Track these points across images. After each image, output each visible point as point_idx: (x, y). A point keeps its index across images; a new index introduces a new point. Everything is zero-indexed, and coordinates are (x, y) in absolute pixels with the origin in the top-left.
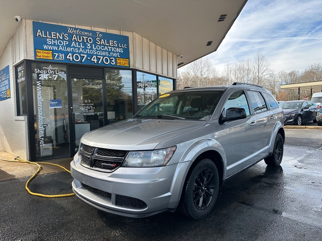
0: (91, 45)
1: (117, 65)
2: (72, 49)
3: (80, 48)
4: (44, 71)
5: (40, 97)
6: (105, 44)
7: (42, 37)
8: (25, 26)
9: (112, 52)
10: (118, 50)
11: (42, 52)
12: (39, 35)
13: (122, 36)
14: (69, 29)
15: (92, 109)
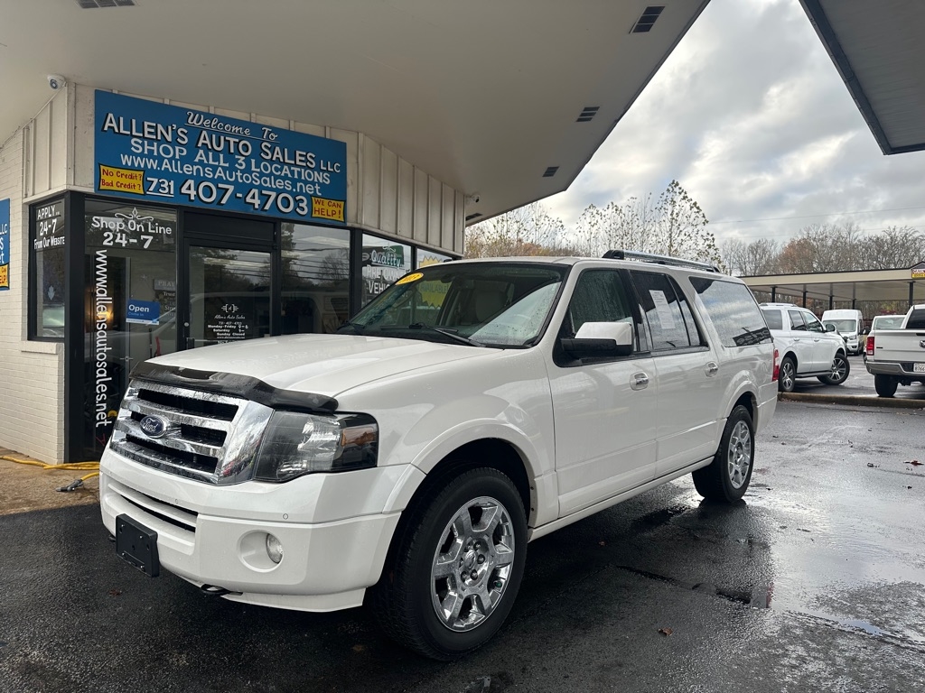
0: (247, 160)
1: (314, 215)
2: (195, 168)
3: (216, 167)
4: (118, 224)
5: (104, 292)
6: (284, 159)
7: (119, 133)
8: (75, 102)
9: (302, 181)
10: (317, 176)
11: (115, 174)
12: (109, 127)
13: (330, 140)
14: (192, 115)
15: (242, 329)
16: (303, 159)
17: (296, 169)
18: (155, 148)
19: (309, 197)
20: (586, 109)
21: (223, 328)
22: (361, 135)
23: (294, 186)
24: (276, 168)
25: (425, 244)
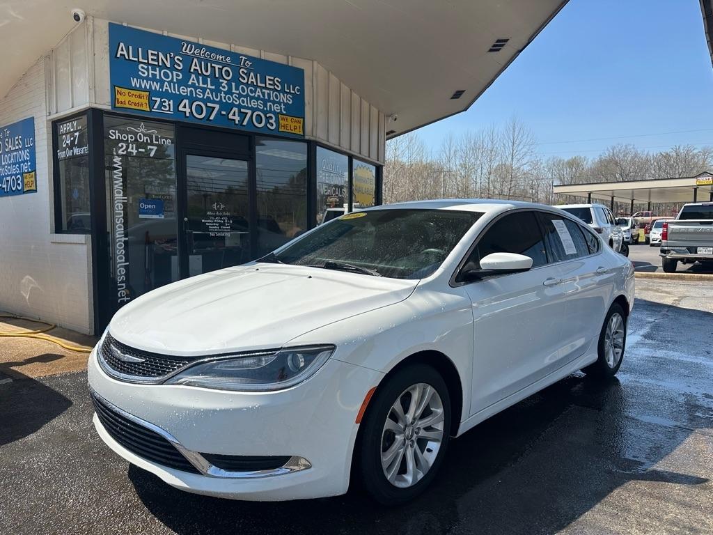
0: (229, 83)
1: (280, 130)
2: (189, 89)
3: (206, 89)
4: (130, 136)
5: (119, 193)
6: (257, 83)
7: (129, 60)
8: (93, 33)
9: (270, 101)
10: (282, 97)
11: (127, 94)
12: (121, 54)
13: (291, 67)
14: (186, 45)
15: (228, 223)
16: (271, 82)
17: (266, 92)
18: (157, 73)
19: (277, 114)
20: (498, 41)
21: (213, 223)
22: (315, 63)
23: (265, 105)
24: (251, 90)
25: (359, 155)
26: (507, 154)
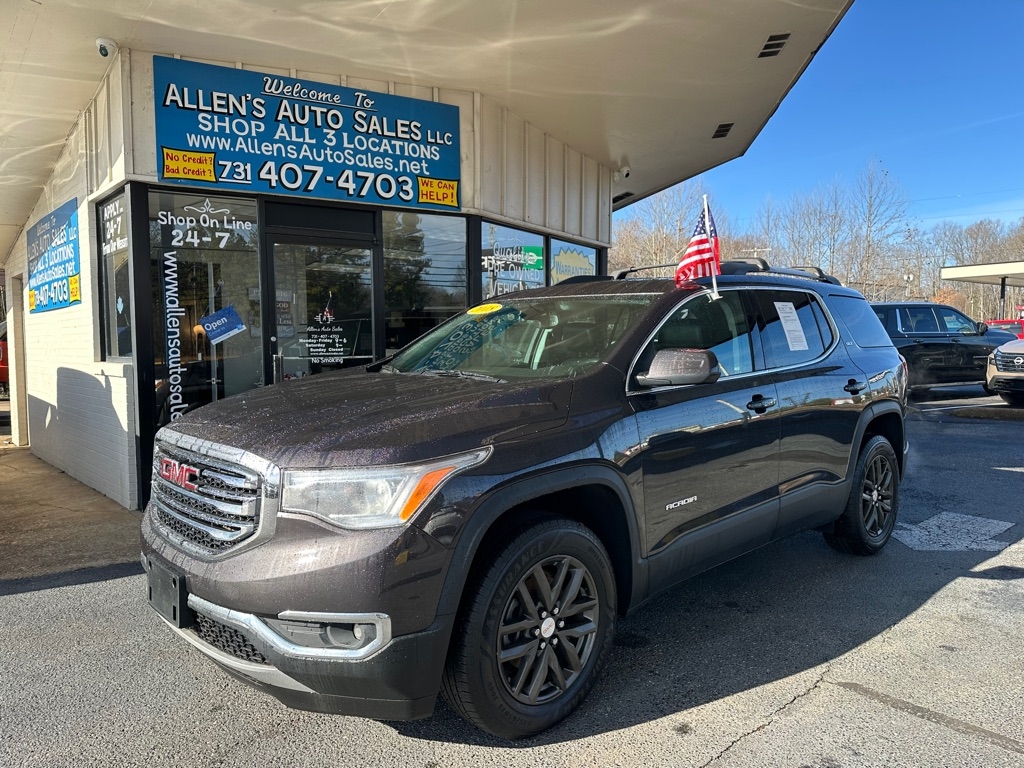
0: (338, 134)
1: (421, 200)
2: (276, 146)
3: (302, 144)
4: (188, 219)
5: (175, 303)
6: (383, 131)
7: (184, 108)
8: (130, 72)
9: (405, 158)
10: (423, 150)
11: (181, 158)
12: (172, 101)
13: (438, 104)
14: (269, 80)
15: (339, 343)
16: (406, 129)
17: (398, 143)
18: (227, 125)
19: (415, 178)
20: (772, 38)
21: (317, 343)
22: (477, 97)
23: (396, 164)
24: (373, 142)
25: (561, 233)
26: (861, 221)
